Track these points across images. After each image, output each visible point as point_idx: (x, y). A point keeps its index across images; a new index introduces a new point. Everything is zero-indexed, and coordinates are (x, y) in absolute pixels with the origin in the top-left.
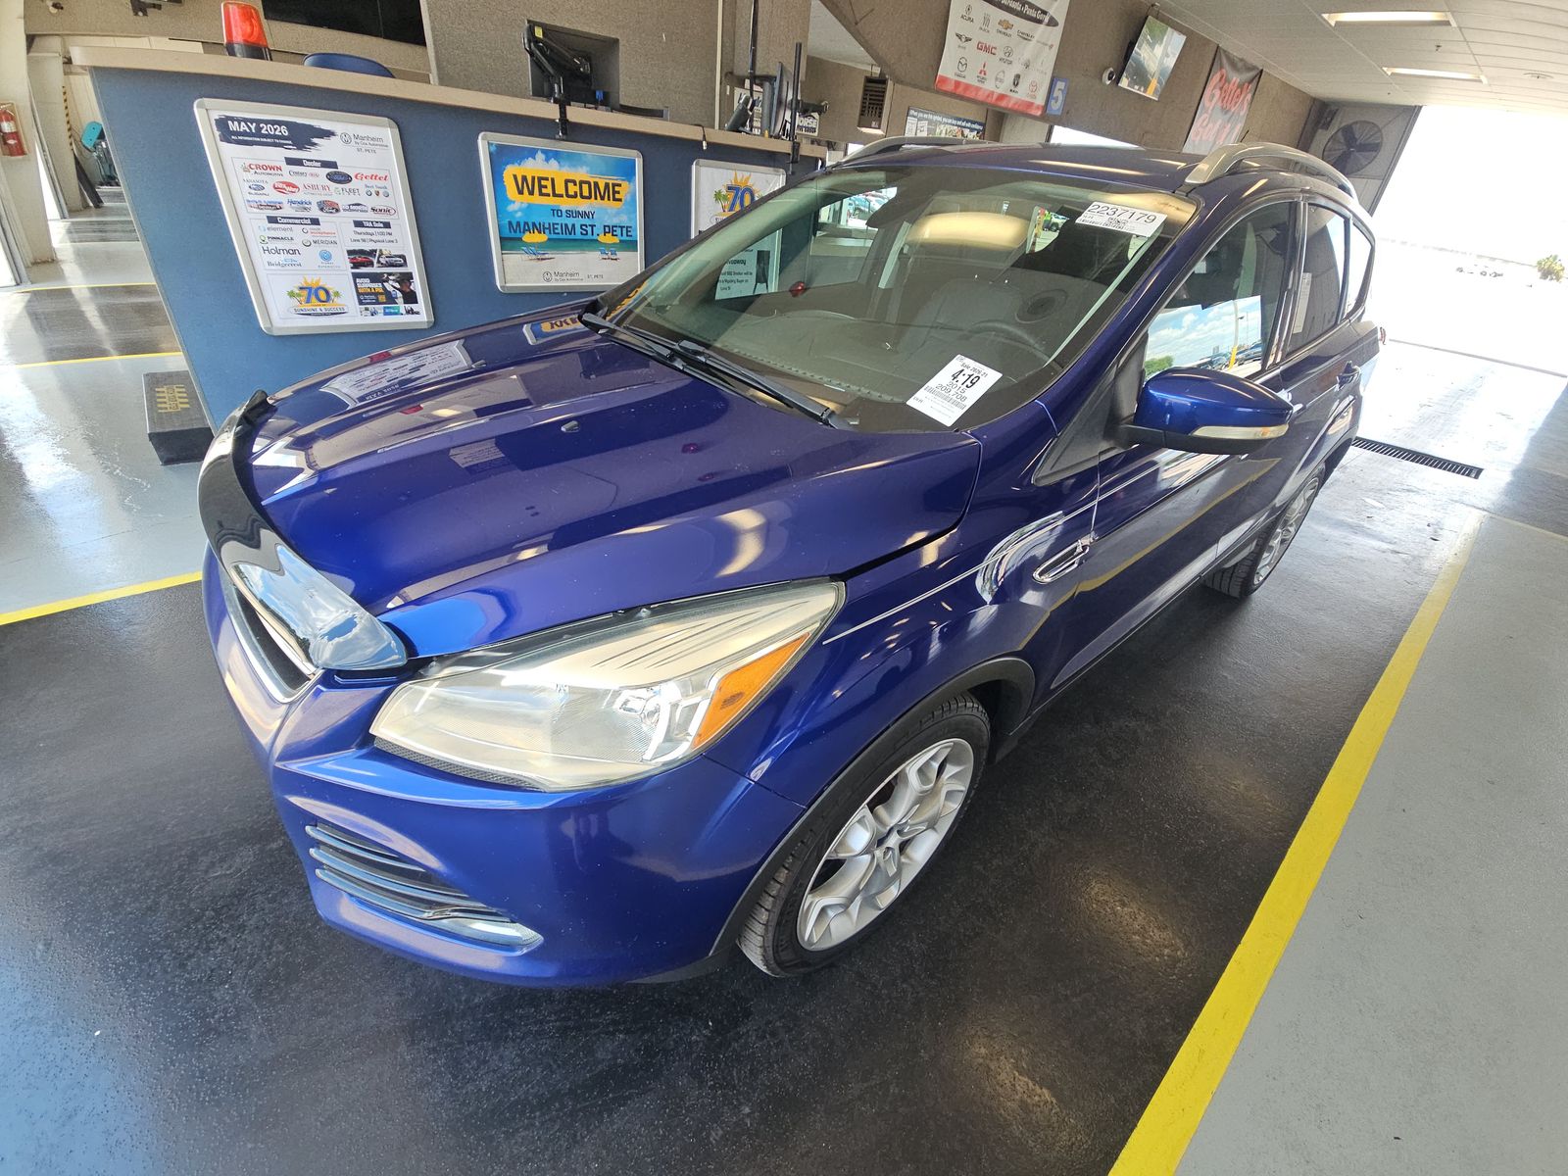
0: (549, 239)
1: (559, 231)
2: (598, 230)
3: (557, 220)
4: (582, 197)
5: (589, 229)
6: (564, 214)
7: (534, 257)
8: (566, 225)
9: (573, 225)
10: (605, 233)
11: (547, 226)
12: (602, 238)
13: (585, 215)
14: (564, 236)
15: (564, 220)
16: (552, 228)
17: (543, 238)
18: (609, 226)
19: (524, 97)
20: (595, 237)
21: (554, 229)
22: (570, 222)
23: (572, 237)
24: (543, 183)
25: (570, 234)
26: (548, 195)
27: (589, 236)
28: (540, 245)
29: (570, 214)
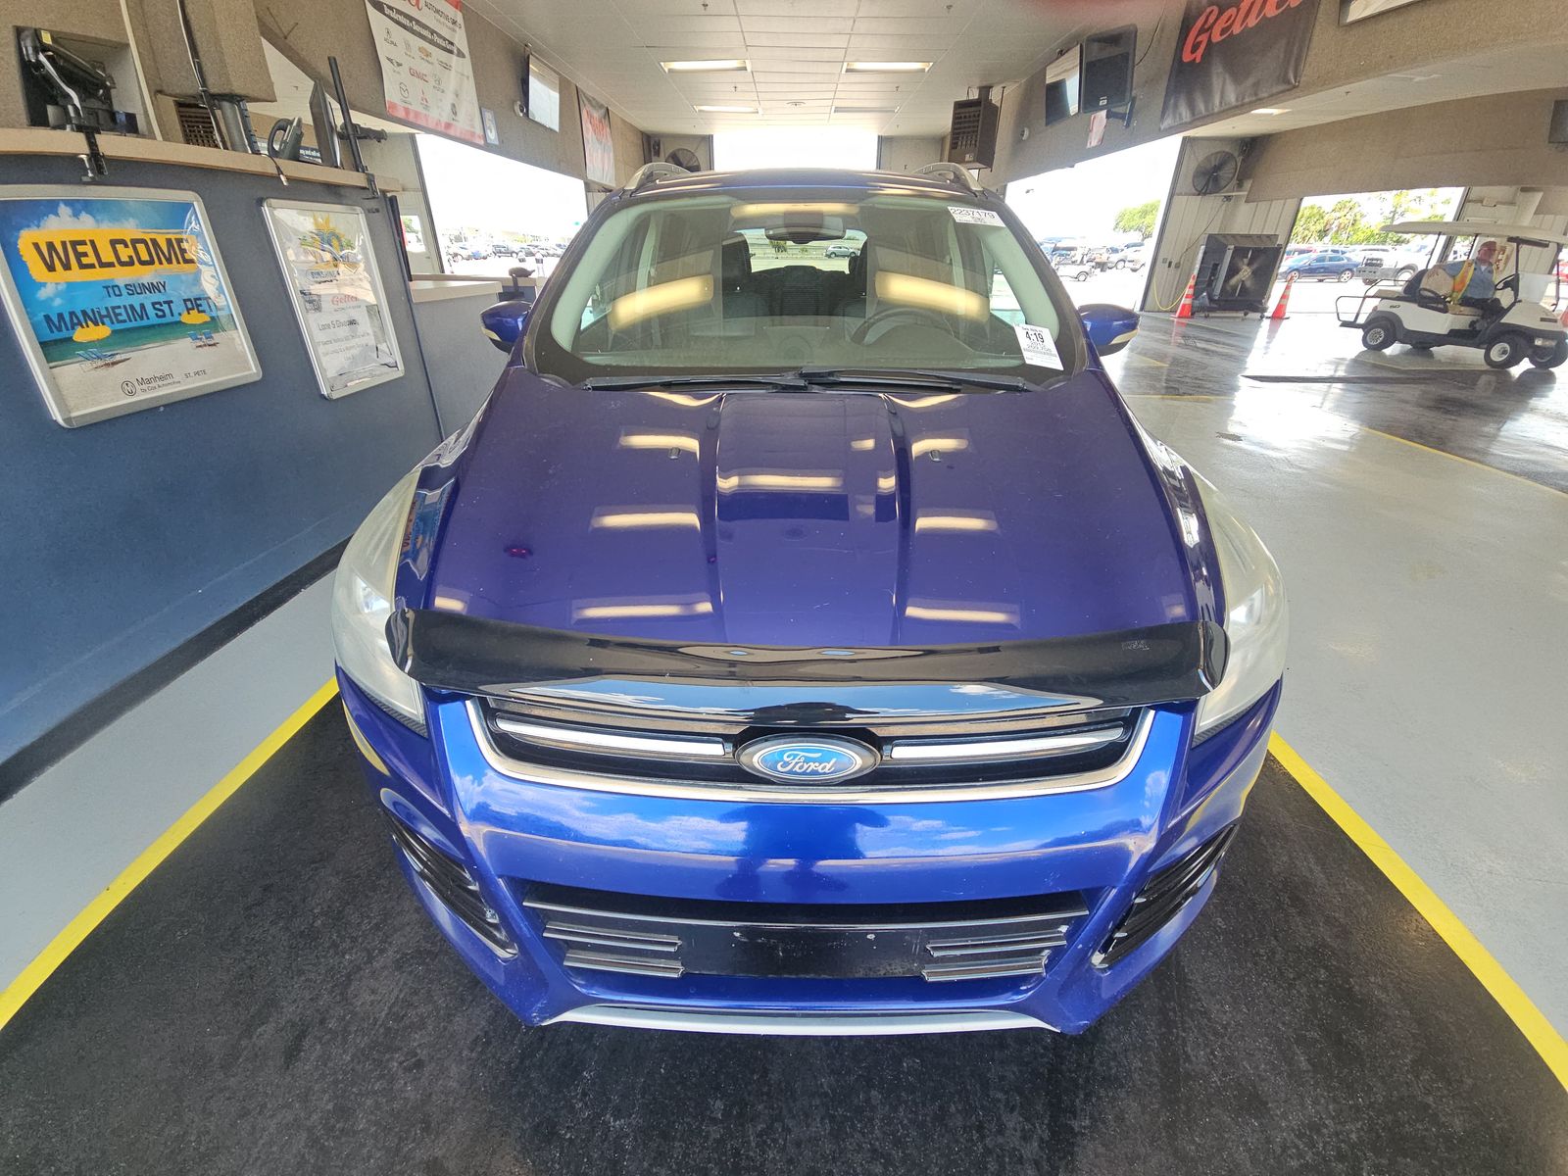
0: (114, 332)
1: (124, 317)
2: (178, 307)
3: (115, 301)
4: (143, 263)
5: (165, 307)
6: (124, 292)
7: (100, 363)
8: (132, 307)
9: (142, 306)
10: (188, 310)
11: (104, 312)
12: (186, 318)
13: (153, 288)
14: (134, 324)
15: (126, 300)
16: (112, 315)
17: (103, 331)
18: (189, 300)
19: (21, 127)
20: (176, 318)
21: (116, 315)
22: (136, 301)
23: (145, 322)
24: (80, 249)
25: (142, 318)
26: (92, 266)
27: (169, 319)
28: (102, 343)
29: (132, 289)
